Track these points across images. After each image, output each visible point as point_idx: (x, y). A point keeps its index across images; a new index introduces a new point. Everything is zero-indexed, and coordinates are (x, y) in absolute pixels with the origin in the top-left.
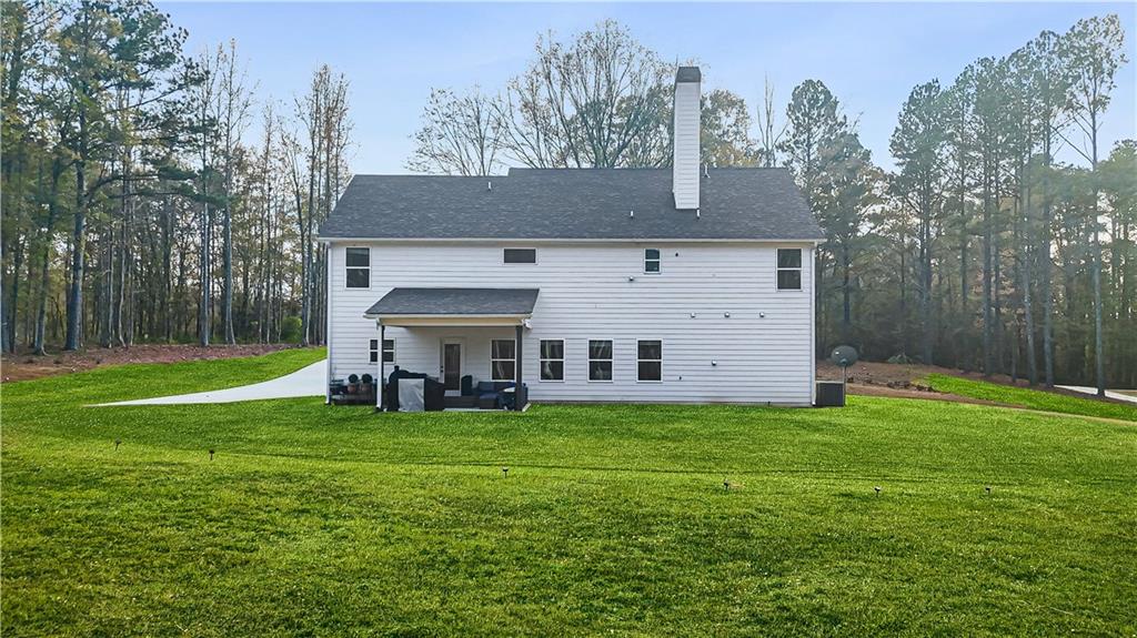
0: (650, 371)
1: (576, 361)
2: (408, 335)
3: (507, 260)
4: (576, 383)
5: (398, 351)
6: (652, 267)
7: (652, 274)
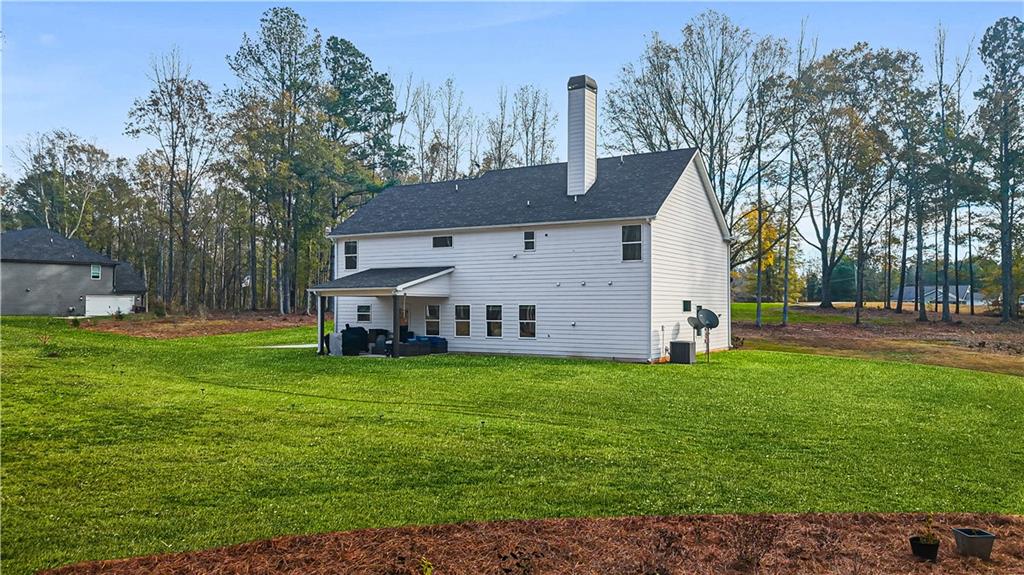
0: (528, 331)
1: (478, 321)
2: (378, 302)
3: (435, 246)
4: (478, 339)
5: (373, 313)
6: (529, 246)
7: (530, 251)
